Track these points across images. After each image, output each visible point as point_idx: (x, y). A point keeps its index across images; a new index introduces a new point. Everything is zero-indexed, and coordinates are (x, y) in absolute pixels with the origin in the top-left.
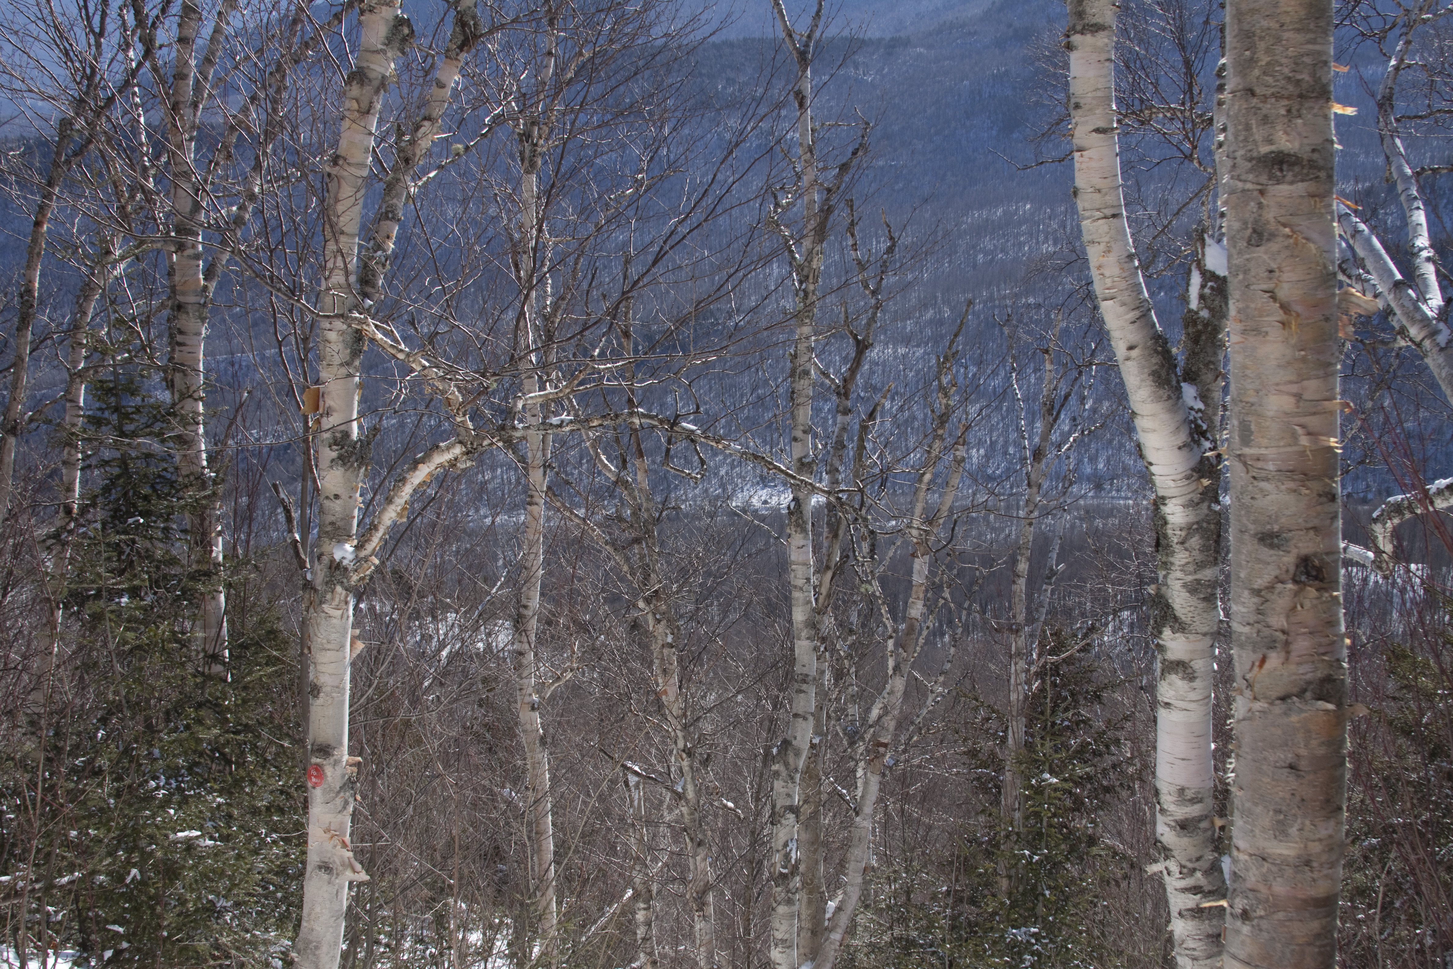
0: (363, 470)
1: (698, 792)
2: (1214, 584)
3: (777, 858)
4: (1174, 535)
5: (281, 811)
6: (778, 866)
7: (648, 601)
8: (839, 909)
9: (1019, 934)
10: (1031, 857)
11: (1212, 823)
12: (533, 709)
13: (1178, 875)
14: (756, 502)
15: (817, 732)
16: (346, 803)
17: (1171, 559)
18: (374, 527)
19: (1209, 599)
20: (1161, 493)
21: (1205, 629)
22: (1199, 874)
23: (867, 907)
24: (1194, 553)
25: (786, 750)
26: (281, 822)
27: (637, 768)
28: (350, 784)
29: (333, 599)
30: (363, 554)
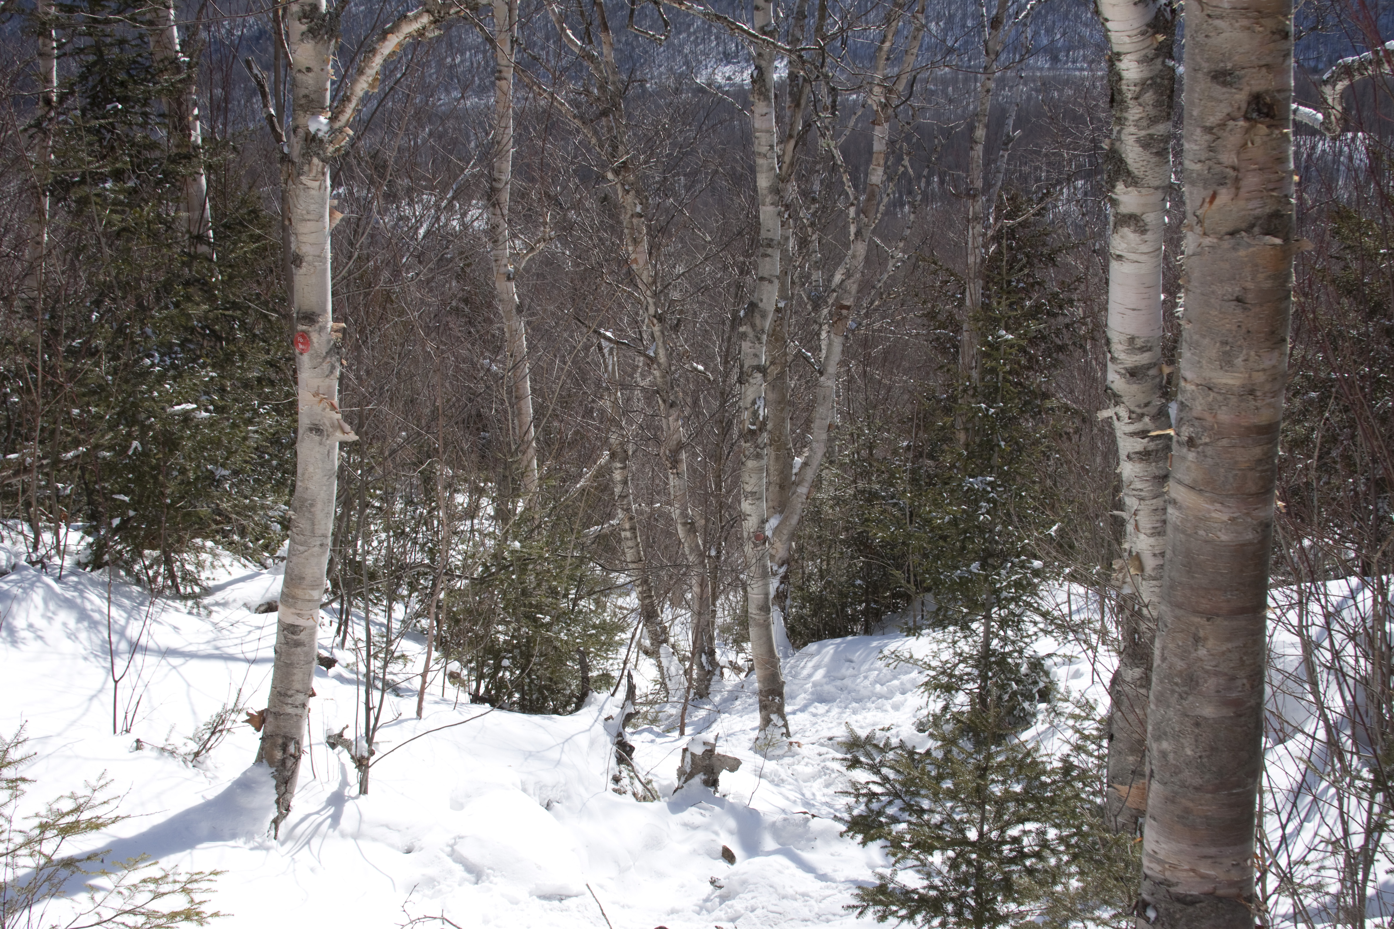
0: (333, 42)
1: (669, 356)
2: (1166, 139)
3: (746, 415)
4: (1128, 91)
5: (272, 383)
6: (747, 422)
7: (616, 172)
8: (805, 464)
9: (976, 483)
10: (987, 410)
11: (1161, 370)
12: (509, 279)
13: (1127, 420)
14: (719, 79)
15: (783, 296)
16: (333, 368)
17: (1125, 115)
18: (347, 99)
19: (1161, 154)
20: (1116, 49)
21: (1157, 183)
22: (1147, 419)
23: (831, 462)
24: (1147, 108)
25: (753, 312)
26: (272, 393)
27: (609, 334)
28: (335, 349)
29: (310, 171)
30: (337, 125)
